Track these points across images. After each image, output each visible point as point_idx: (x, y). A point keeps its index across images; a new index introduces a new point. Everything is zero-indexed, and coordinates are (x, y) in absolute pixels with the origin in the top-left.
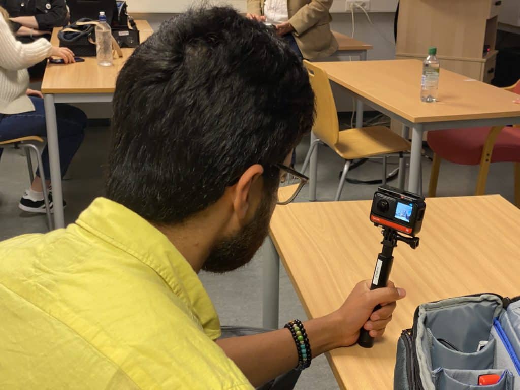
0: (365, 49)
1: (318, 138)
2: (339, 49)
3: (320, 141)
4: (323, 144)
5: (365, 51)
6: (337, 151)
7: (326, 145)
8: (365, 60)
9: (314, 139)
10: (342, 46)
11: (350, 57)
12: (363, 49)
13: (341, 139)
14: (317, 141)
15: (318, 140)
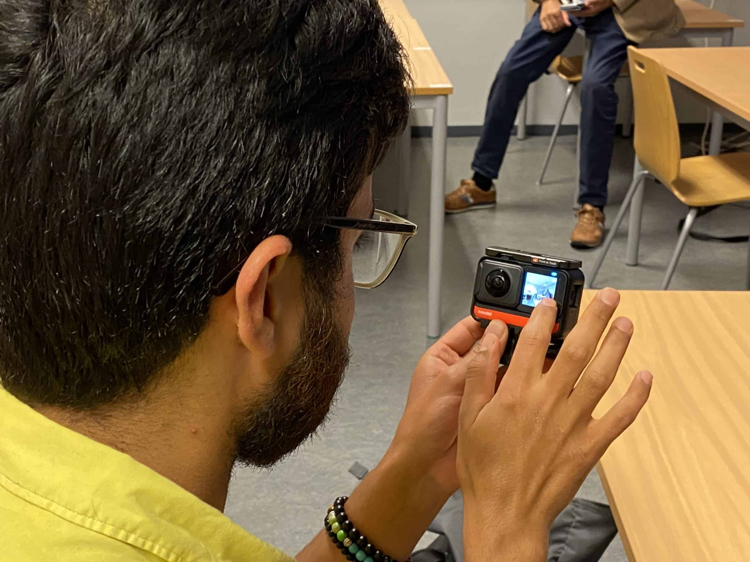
0: (731, 26)
1: (645, 169)
2: (687, 26)
3: (649, 174)
4: (653, 179)
5: (731, 29)
6: (677, 193)
7: (657, 181)
8: (730, 45)
9: (638, 172)
10: (691, 21)
11: (706, 40)
12: (729, 26)
13: (684, 172)
14: (644, 175)
15: (646, 172)
